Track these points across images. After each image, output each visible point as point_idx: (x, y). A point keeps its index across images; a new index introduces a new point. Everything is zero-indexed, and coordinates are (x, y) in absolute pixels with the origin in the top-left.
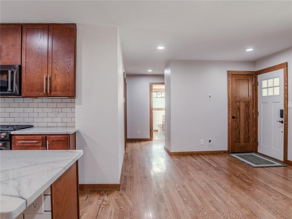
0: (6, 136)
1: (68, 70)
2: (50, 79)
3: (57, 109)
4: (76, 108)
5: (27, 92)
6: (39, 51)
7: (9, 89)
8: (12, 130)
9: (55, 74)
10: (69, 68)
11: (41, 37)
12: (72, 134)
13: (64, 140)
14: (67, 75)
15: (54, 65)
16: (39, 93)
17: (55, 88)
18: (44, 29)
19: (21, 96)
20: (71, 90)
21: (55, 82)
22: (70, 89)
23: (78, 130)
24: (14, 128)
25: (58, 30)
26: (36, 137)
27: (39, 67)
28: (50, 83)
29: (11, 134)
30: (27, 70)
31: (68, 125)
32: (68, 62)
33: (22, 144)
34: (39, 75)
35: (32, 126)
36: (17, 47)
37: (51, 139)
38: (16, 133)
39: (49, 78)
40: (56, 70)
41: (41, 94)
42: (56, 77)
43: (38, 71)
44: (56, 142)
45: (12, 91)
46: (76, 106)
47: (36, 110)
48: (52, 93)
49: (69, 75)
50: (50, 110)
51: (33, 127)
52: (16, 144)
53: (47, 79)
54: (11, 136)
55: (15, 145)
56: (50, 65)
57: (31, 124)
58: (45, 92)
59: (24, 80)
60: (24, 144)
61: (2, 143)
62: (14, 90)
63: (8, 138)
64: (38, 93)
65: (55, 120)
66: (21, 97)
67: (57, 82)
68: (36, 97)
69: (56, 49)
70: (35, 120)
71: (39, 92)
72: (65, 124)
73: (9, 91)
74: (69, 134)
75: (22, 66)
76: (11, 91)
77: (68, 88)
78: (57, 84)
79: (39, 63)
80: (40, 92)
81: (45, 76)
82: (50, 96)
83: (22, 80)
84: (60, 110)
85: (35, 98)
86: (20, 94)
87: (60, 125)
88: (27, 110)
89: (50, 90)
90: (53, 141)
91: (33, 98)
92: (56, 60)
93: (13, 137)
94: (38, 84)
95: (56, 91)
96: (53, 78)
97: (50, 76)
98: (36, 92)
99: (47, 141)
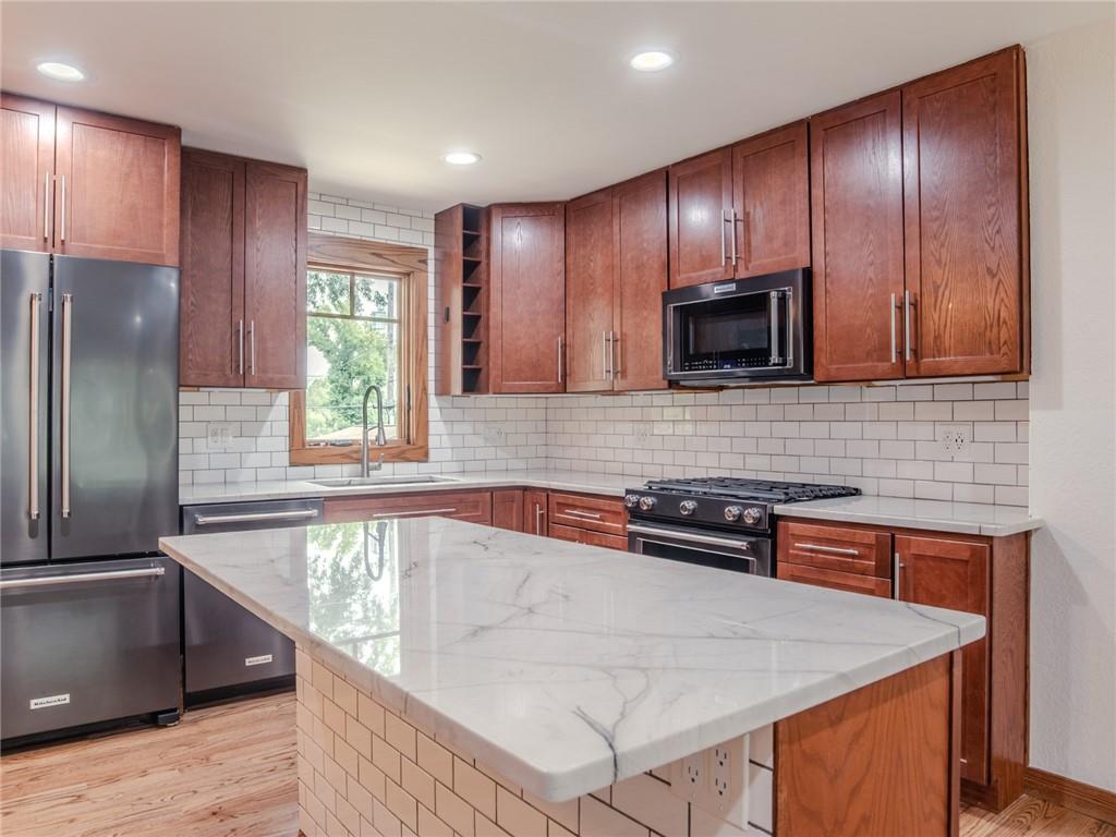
0: (758, 521)
1: (992, 261)
2: (914, 305)
3: (954, 430)
4: (1030, 424)
5: (832, 362)
6: (871, 202)
7: (775, 358)
8: (780, 501)
9: (934, 282)
10: (993, 249)
11: (874, 147)
12: (1009, 539)
13: (967, 562)
14: (988, 279)
15: (931, 246)
16: (876, 364)
17: (935, 341)
18: (885, 110)
19: (812, 379)
20: (1005, 342)
21: (936, 317)
22: (1002, 341)
23: (1041, 521)
24: (786, 494)
25: (937, 101)
26: (855, 534)
27: (872, 264)
28: (917, 320)
29: (775, 512)
30: (832, 283)
31: (1003, 495)
32: (989, 222)
33: (809, 554)
34: (871, 295)
35: (856, 490)
36: (798, 203)
37: (914, 551)
38: (790, 510)
39: (911, 304)
40: (936, 267)
41: (883, 367)
42: (940, 294)
43: (871, 279)
44: (931, 563)
45: (784, 364)
46: (1033, 415)
47: (871, 430)
48: (925, 360)
49: (996, 280)
50: (924, 431)
51: (860, 494)
52: (791, 551)
53: (901, 308)
54: (774, 519)
55: (788, 553)
56: (913, 252)
57: (852, 483)
58: (894, 360)
59: (820, 320)
60: (813, 555)
61: (749, 543)
62: (790, 358)
63: (765, 525)
64: (870, 364)
65: (943, 471)
66: (812, 382)
67: (943, 314)
68: (868, 381)
69: (935, 178)
70: (869, 469)
71: (873, 361)
72: (986, 494)
73: (774, 365)
74: (991, 538)
75: (816, 269)
76: (778, 365)
77: (991, 335)
78: (942, 327)
79: (871, 248)
80: (878, 361)
81: (893, 296)
82: (914, 373)
83: (815, 322)
84: (965, 430)
85: (866, 383)
86: (806, 371)
87: (963, 492)
88: (841, 430)
89: (915, 352)
90: (918, 557)
91: (861, 384)
92: (935, 226)
93: (781, 523)
94: (868, 330)
95: (939, 351)
96: (927, 301)
97: (915, 294)
98: (866, 361)
99: (897, 555)
